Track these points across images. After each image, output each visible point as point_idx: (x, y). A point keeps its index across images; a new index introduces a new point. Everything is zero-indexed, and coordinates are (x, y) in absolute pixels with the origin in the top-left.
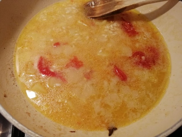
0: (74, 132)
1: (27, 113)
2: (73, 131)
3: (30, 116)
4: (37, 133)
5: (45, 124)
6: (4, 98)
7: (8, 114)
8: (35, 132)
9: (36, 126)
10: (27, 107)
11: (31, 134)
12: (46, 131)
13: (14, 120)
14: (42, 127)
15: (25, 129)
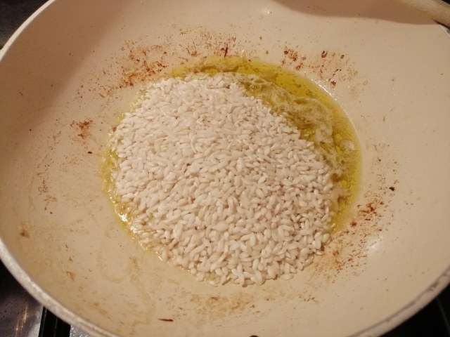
0: (171, 320)
1: (67, 272)
2: (168, 318)
3: (73, 279)
4: (81, 316)
5: (104, 299)
6: (20, 236)
7: (21, 271)
8: (75, 313)
9: (84, 301)
10: (71, 260)
11: (68, 315)
12: (103, 312)
13: (34, 285)
14: (96, 304)
15: (54, 305)
